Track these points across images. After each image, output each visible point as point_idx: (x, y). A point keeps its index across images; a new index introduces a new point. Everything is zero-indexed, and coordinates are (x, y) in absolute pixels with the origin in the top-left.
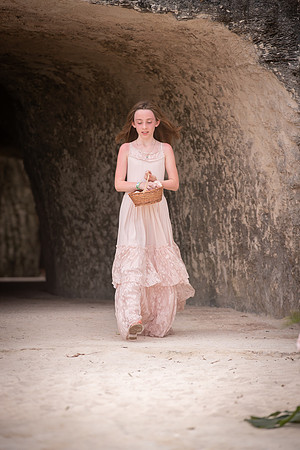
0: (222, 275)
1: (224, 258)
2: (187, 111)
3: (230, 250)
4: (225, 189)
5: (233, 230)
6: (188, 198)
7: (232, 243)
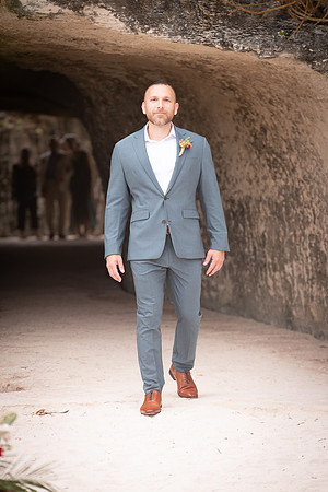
0: (299, 298)
1: (301, 280)
2: (264, 130)
3: (308, 273)
4: (302, 213)
5: (310, 255)
6: (263, 215)
7: (310, 268)
